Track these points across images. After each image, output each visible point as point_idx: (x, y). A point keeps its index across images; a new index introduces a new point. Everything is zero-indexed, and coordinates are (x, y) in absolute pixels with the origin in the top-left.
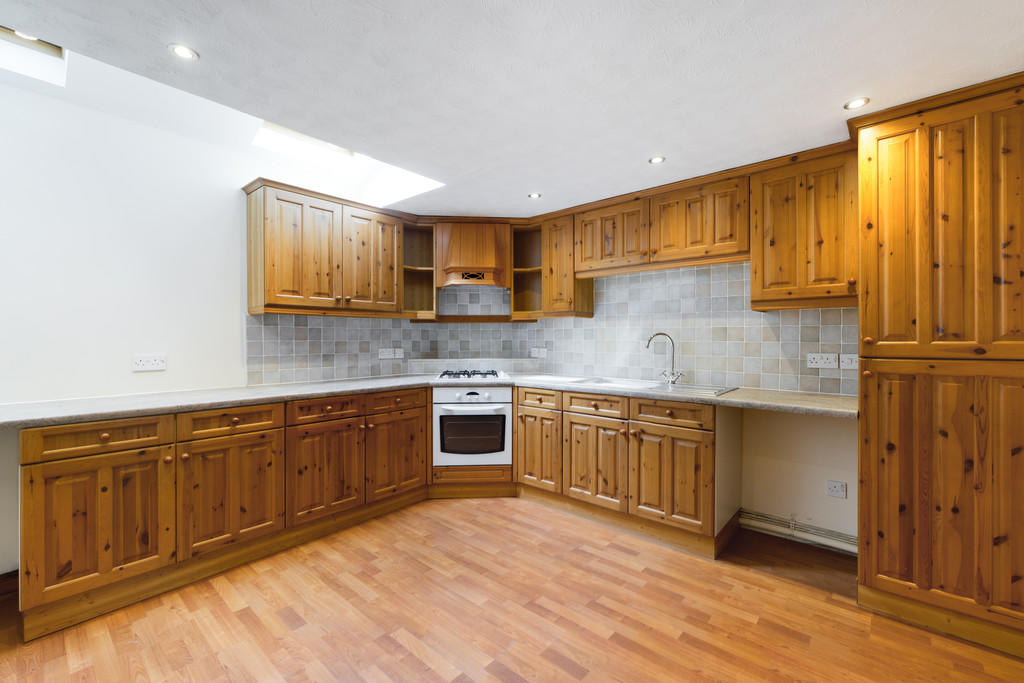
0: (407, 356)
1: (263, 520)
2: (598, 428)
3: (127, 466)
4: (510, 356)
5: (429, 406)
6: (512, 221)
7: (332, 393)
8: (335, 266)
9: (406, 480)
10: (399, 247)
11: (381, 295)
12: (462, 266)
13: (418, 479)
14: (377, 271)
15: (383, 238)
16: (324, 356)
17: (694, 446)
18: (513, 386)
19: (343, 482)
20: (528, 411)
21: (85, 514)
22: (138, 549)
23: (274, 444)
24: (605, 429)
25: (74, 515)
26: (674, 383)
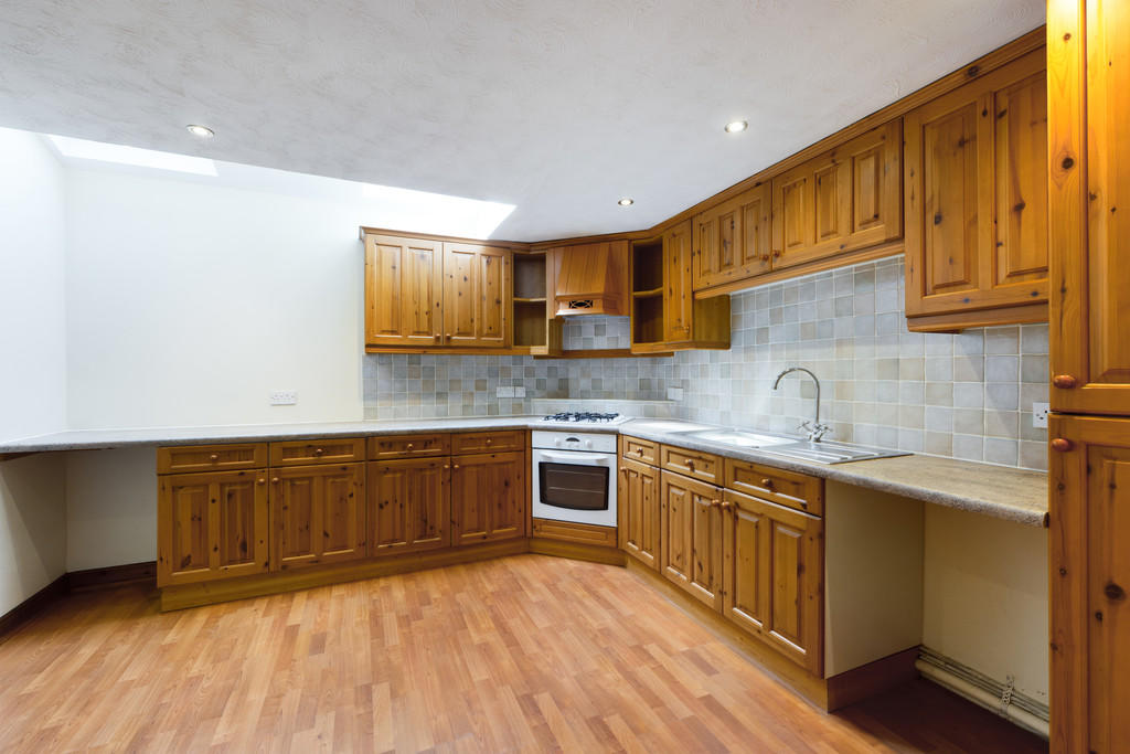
0: (529, 395)
1: (345, 548)
2: (693, 494)
3: (231, 484)
4: (649, 398)
5: (528, 450)
6: (631, 236)
7: (413, 431)
8: (435, 304)
9: (500, 527)
10: (507, 279)
11: (485, 331)
12: (568, 294)
13: (514, 529)
14: (481, 305)
15: (488, 271)
16: (438, 394)
17: (797, 535)
18: (617, 434)
19: (426, 521)
20: (632, 465)
21: (200, 519)
22: (238, 555)
23: (355, 476)
24: (700, 497)
25: (193, 519)
26: (818, 440)
